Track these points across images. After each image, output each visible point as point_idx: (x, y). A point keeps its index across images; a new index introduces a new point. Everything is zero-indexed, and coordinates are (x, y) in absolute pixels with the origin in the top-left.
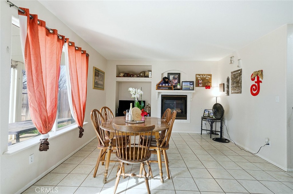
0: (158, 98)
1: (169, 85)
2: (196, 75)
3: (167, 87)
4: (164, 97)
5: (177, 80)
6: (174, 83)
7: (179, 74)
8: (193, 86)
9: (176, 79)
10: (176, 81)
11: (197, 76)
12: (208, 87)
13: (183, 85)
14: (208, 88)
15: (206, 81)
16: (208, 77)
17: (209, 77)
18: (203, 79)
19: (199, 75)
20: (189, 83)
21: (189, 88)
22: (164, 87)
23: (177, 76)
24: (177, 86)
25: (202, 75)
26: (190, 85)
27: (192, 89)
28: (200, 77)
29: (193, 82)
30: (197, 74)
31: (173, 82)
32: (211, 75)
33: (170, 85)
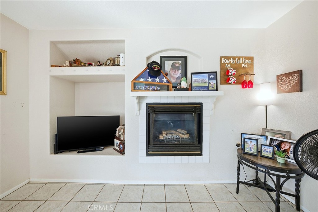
0: (139, 110)
1: (161, 81)
2: (221, 57)
3: (158, 85)
4: (153, 107)
5: (180, 71)
6: (173, 77)
7: (184, 58)
8: (215, 81)
9: (178, 68)
10: (179, 73)
11: (224, 61)
12: (248, 85)
13: (193, 80)
14: (249, 88)
15: (242, 72)
16: (247, 64)
17: (249, 62)
18: (237, 67)
19: (228, 58)
20: (207, 75)
21: (208, 87)
22: (152, 85)
23: (180, 62)
24: (180, 83)
25: (234, 58)
26: (209, 79)
27: (213, 89)
28: (228, 62)
29: (216, 72)
30: (223, 57)
31: (171, 76)
32: (251, 59)
33: (165, 80)
